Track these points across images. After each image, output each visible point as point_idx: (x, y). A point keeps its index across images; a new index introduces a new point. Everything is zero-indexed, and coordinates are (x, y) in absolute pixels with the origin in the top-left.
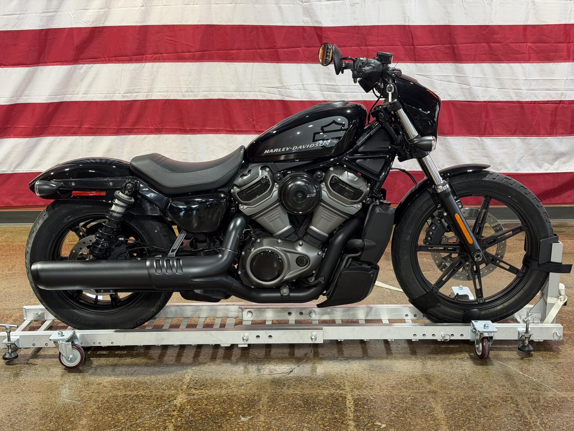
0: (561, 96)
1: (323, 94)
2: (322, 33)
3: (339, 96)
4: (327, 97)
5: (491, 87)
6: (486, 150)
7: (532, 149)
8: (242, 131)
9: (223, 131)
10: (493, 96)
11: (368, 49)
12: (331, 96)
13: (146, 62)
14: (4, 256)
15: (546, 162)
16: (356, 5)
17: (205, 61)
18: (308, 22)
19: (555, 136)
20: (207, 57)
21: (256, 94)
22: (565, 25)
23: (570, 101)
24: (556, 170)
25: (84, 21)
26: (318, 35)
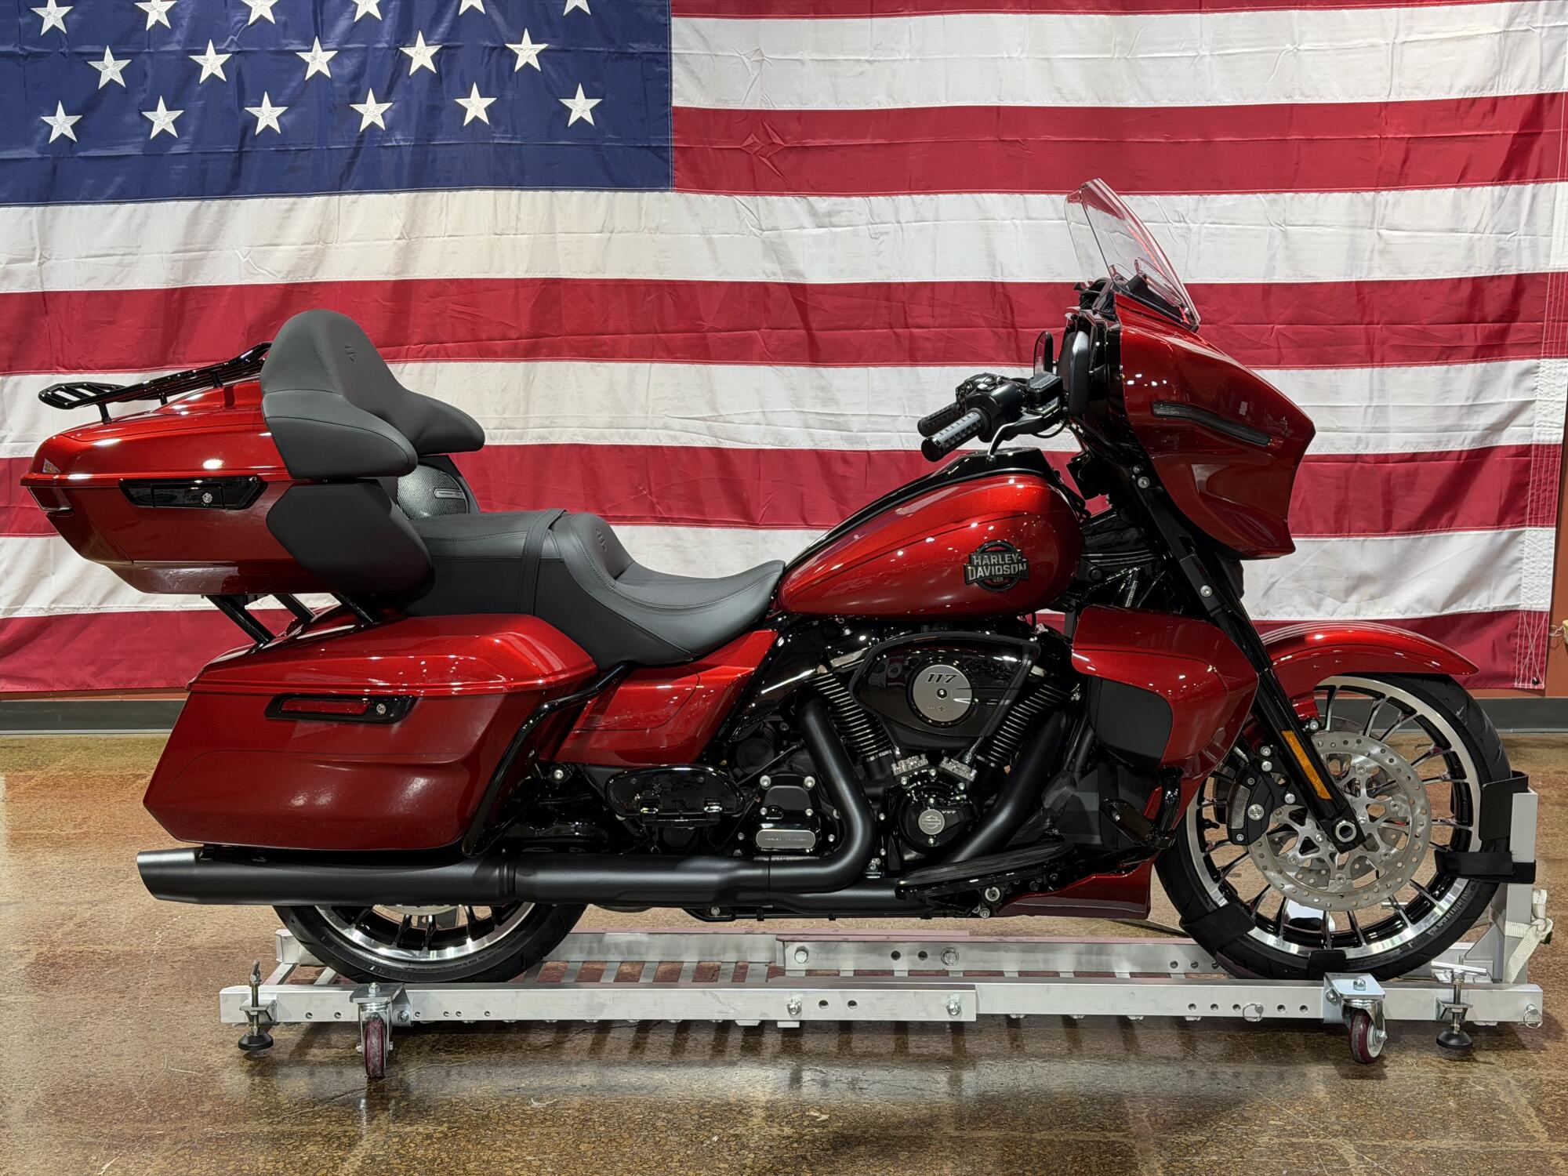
0: (1357, 444)
1: (811, 435)
2: (805, 298)
3: (847, 439)
4: (821, 441)
7: (1294, 566)
8: (624, 517)
11: (911, 334)
12: (829, 440)
13: (407, 362)
14: (65, 797)
15: (1329, 596)
16: (881, 238)
17: (542, 360)
18: (774, 274)
19: (1348, 536)
20: (544, 350)
21: (657, 435)
22: (1358, 284)
23: (1377, 455)
24: (1352, 613)
25: (269, 270)
26: (797, 302)
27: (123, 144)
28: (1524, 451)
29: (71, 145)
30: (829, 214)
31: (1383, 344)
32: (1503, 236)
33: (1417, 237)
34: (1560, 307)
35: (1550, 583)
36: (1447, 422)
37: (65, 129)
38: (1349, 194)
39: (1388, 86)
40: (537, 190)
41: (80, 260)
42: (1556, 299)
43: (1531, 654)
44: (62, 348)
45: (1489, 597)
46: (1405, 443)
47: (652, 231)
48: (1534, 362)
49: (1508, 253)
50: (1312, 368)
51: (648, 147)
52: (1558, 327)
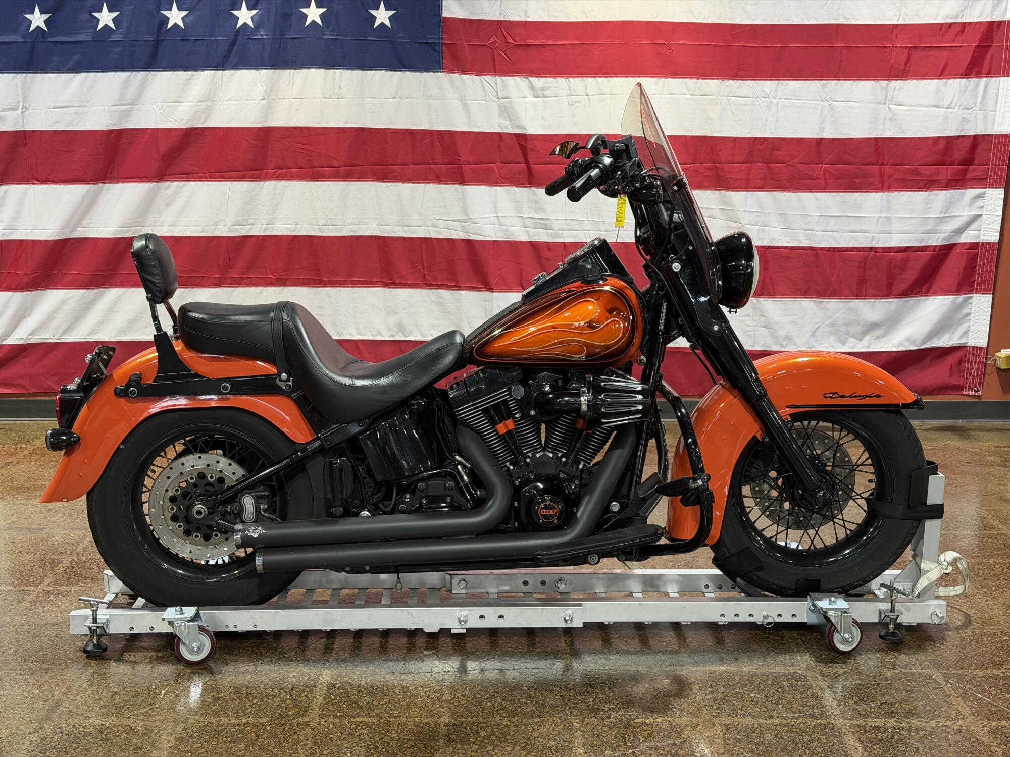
0: (872, 240)
1: (527, 232)
2: (526, 143)
5: (771, 225)
6: (766, 317)
7: (831, 317)
8: (406, 283)
9: (378, 283)
10: (773, 239)
12: (539, 235)
13: (266, 180)
15: (852, 337)
16: (576, 105)
17: (354, 181)
18: (507, 128)
19: (865, 299)
20: (356, 174)
21: (428, 231)
22: (876, 139)
23: (884, 247)
24: (865, 347)
25: (175, 118)
26: (521, 146)
27: (80, 33)
28: (974, 246)
29: (44, 35)
30: (543, 89)
31: (891, 177)
32: (967, 110)
33: (913, 110)
34: (1000, 156)
35: (988, 329)
36: (928, 228)
37: (41, 23)
38: (872, 82)
39: (898, 14)
40: (353, 69)
41: (49, 110)
42: (998, 151)
43: (974, 373)
44: (37, 167)
45: (950, 338)
46: (902, 241)
47: (428, 98)
48: (983, 190)
49: (968, 121)
50: (846, 192)
51: (426, 43)
52: (998, 168)
